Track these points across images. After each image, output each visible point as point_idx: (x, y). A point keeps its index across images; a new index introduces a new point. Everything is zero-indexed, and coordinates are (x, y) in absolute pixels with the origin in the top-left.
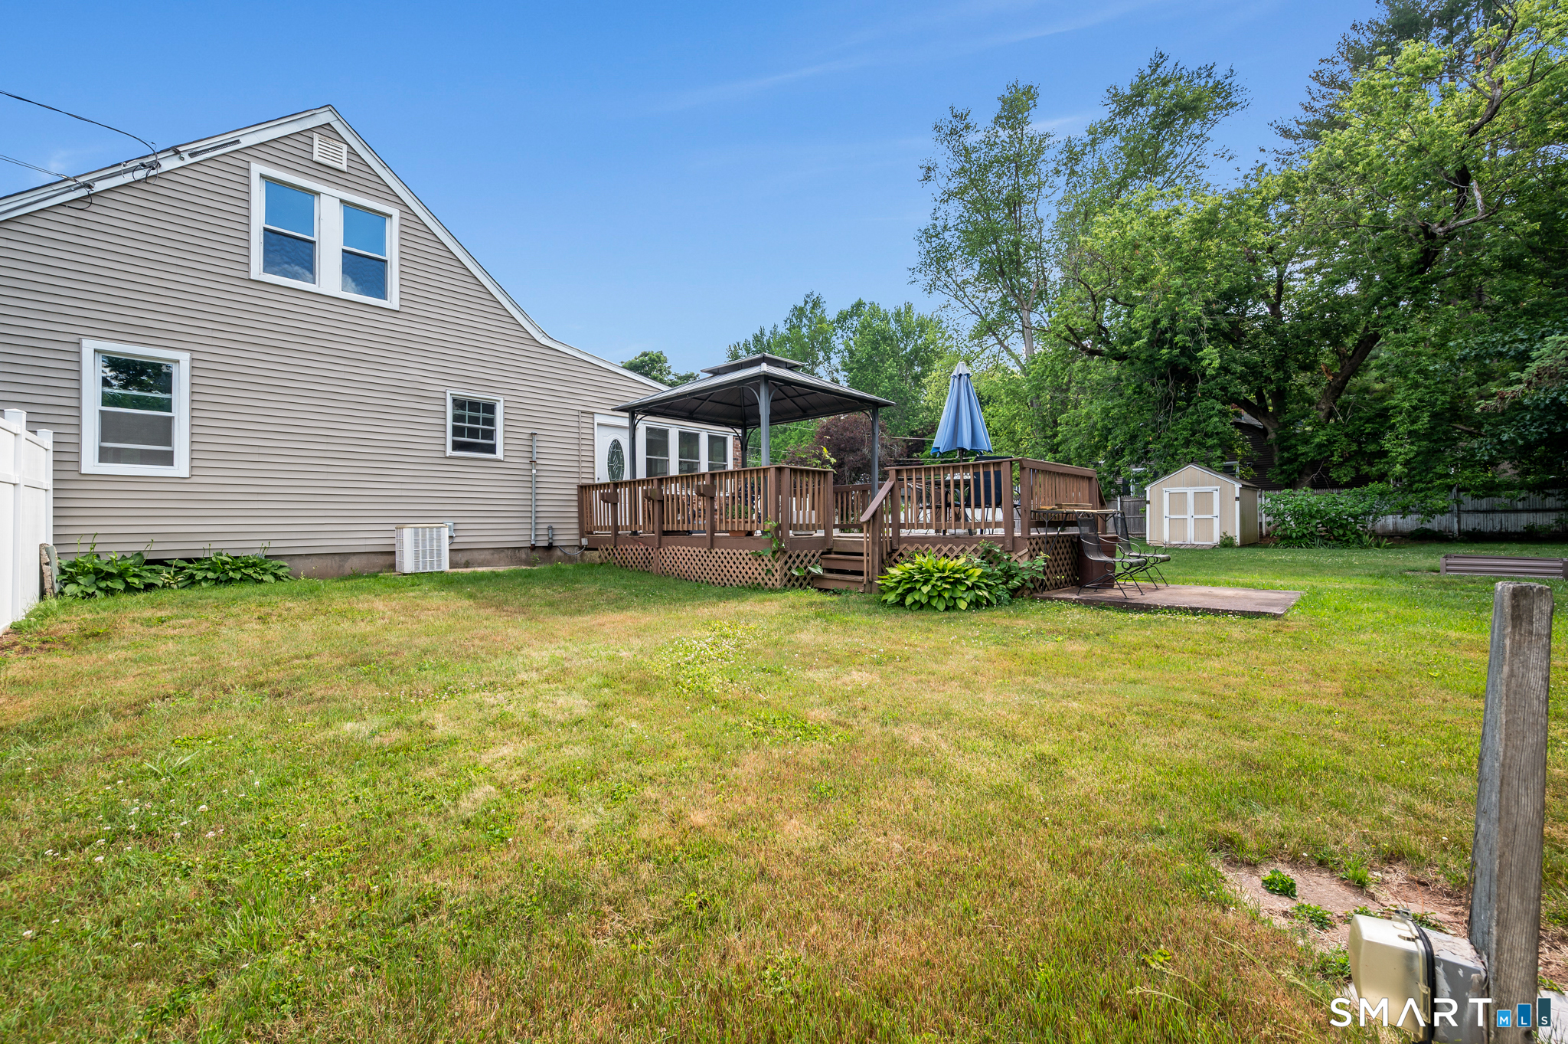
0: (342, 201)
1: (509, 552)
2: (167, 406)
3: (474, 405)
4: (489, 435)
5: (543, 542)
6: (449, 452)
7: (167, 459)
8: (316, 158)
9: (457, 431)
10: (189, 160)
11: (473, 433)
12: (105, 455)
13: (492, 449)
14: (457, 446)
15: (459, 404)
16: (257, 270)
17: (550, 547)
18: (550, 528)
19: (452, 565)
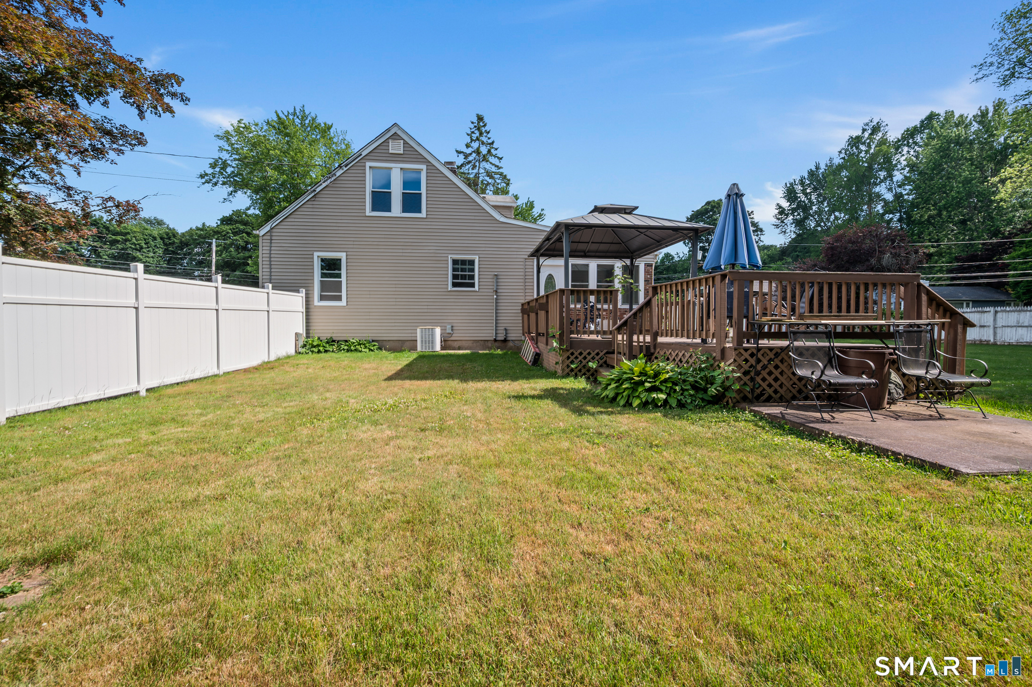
0: (401, 169)
1: (482, 342)
2: (339, 276)
3: (463, 262)
4: (472, 277)
5: (501, 337)
6: (450, 287)
7: (339, 298)
8: (391, 151)
9: (455, 277)
10: (345, 169)
11: (463, 277)
12: (322, 298)
13: (473, 285)
14: (455, 285)
15: (455, 262)
16: (368, 212)
17: (505, 341)
18: (506, 330)
19: (443, 348)
